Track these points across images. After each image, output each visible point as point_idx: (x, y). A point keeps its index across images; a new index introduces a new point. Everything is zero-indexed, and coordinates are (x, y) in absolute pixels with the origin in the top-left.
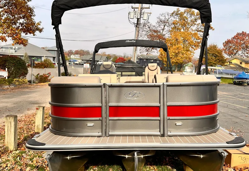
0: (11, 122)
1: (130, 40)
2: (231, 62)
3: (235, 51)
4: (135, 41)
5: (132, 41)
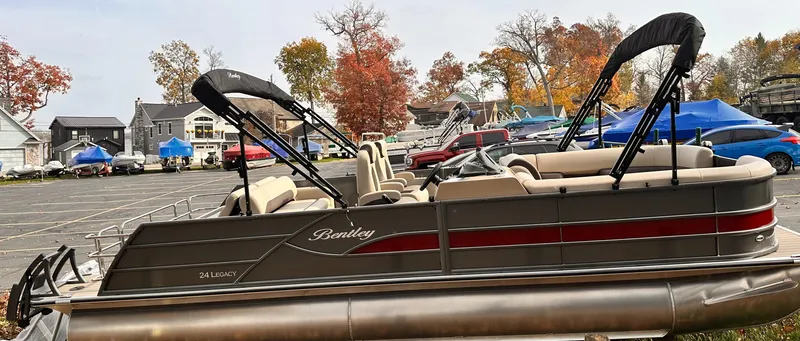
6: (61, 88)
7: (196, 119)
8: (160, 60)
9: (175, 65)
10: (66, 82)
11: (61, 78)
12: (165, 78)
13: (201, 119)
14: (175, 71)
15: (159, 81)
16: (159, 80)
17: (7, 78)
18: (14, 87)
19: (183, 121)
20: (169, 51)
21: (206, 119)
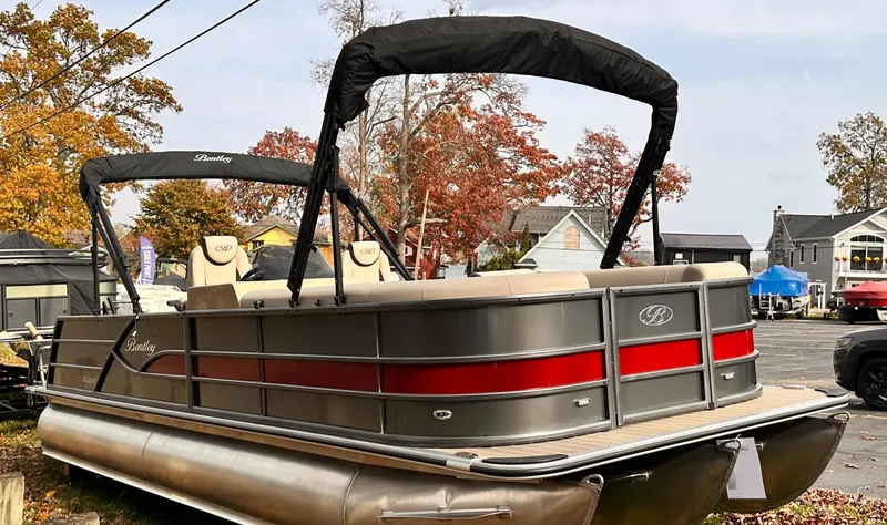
0: (9, 502)
1: (210, 154)
2: (261, 242)
3: (265, 201)
4: (229, 160)
5: (220, 158)
6: (676, 194)
7: (854, 239)
8: (834, 145)
9: (858, 154)
10: (683, 185)
11: (676, 180)
12: (840, 175)
13: (863, 238)
14: (859, 163)
15: (832, 180)
16: (832, 177)
17: (609, 182)
18: (617, 193)
19: (832, 241)
20: (851, 132)
21: (871, 239)
